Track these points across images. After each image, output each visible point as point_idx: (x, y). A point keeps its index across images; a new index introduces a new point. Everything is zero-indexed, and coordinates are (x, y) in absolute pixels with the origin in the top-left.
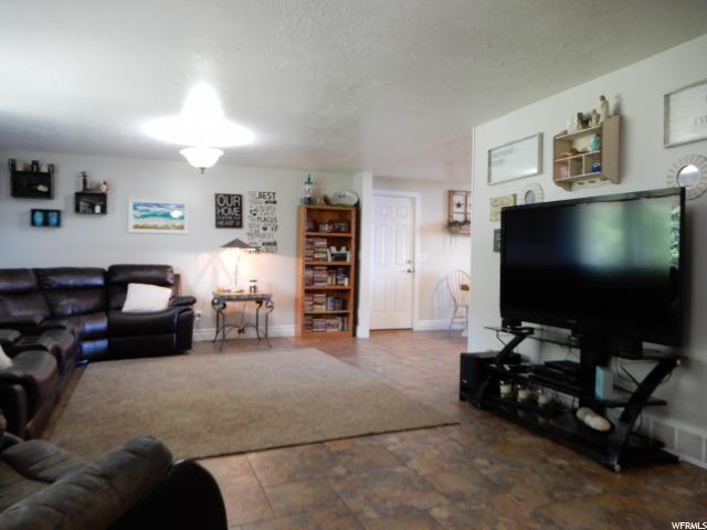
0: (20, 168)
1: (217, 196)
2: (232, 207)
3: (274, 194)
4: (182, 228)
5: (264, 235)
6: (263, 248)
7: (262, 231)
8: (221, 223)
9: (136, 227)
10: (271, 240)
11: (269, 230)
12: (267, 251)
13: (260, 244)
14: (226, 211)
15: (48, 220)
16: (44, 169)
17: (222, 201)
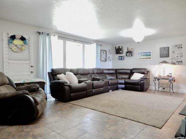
0: (117, 48)
1: (160, 48)
2: (165, 51)
3: (181, 45)
4: (150, 58)
5: (177, 59)
6: (177, 63)
7: (176, 58)
8: (162, 56)
9: (139, 59)
10: (180, 60)
11: (179, 57)
12: (178, 64)
13: (175, 62)
14: (163, 52)
15: (121, 58)
16: (120, 48)
17: (162, 49)
